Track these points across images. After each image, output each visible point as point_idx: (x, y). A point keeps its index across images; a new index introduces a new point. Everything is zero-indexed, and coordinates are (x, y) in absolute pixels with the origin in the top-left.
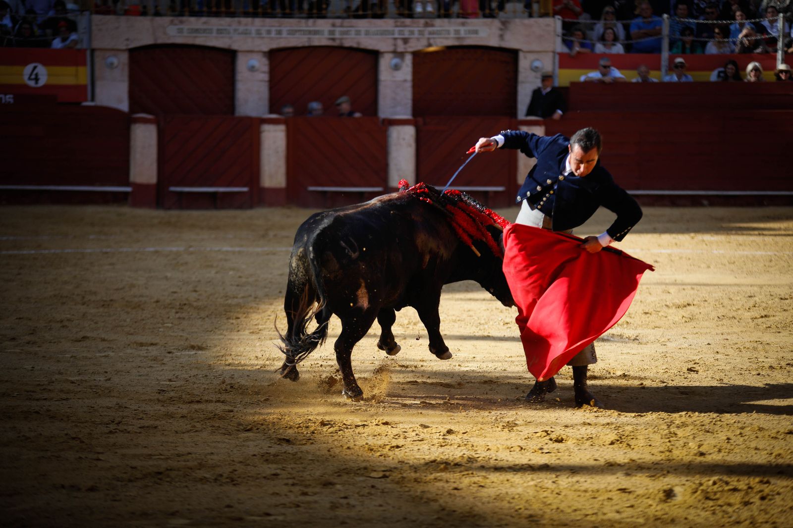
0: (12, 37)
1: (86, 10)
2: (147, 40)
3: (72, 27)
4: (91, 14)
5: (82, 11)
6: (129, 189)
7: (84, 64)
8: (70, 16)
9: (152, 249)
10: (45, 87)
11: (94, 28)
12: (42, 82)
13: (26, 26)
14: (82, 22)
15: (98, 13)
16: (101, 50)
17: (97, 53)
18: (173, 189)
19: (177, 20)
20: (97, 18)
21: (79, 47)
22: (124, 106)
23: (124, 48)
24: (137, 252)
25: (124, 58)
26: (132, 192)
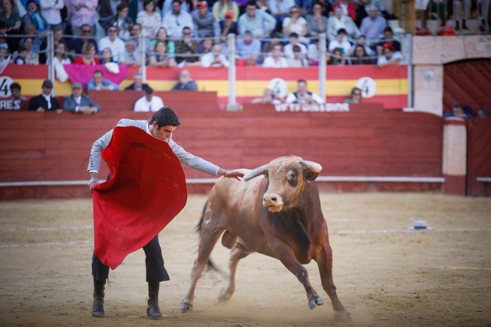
0: (349, 59)
1: (408, 33)
2: (459, 56)
3: (396, 47)
4: (413, 35)
5: (405, 34)
6: (441, 180)
7: (406, 77)
8: (396, 38)
9: (462, 230)
10: (375, 97)
11: (415, 47)
12: (371, 94)
13: (360, 48)
14: (405, 43)
15: (418, 34)
16: (420, 65)
17: (417, 69)
18: (479, 179)
19: (484, 38)
20: (418, 39)
21: (402, 63)
22: (438, 111)
23: (439, 62)
24: (450, 233)
25: (440, 71)
26: (445, 183)
